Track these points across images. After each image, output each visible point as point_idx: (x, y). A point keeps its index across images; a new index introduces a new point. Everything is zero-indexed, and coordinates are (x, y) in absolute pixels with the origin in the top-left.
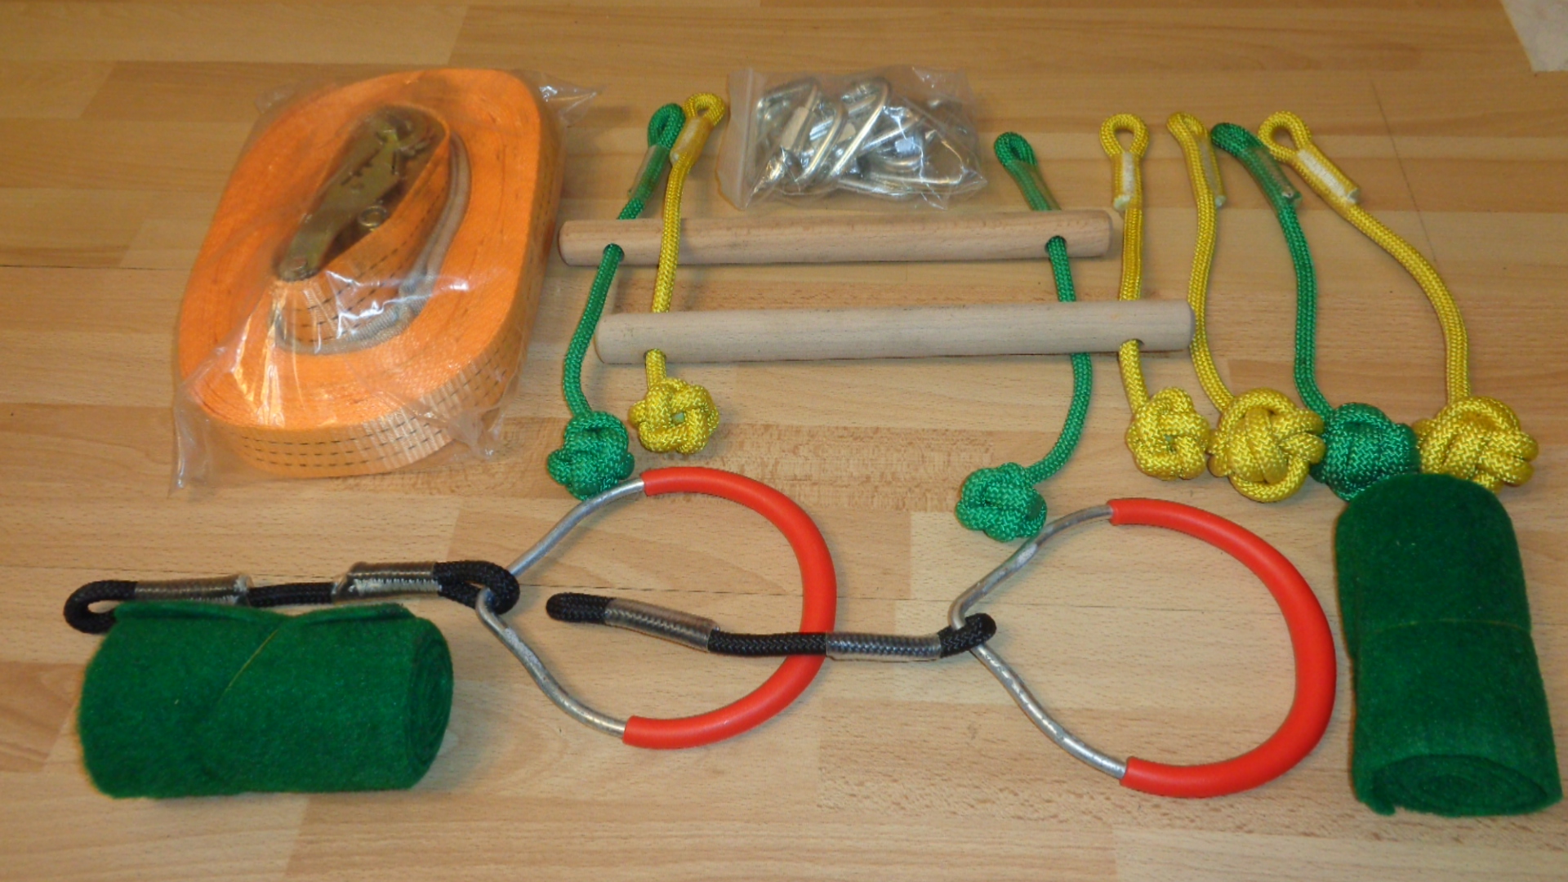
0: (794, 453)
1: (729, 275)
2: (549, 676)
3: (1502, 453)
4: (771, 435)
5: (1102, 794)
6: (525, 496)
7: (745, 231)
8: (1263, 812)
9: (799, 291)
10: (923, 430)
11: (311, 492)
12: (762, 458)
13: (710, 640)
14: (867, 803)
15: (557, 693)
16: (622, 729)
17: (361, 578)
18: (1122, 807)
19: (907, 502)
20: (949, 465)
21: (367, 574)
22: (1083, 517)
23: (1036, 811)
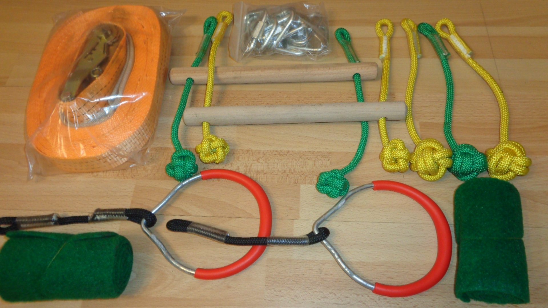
0: (258, 161)
1: (234, 88)
2: (168, 253)
3: (518, 165)
4: (249, 154)
5: (367, 294)
6: (159, 179)
7: (239, 72)
8: (423, 301)
9: (260, 94)
10: (305, 152)
11: (80, 178)
12: (246, 163)
13: (225, 240)
14: (282, 298)
15: (170, 259)
16: (194, 273)
17: (99, 215)
18: (373, 299)
19: (299, 180)
20: (314, 166)
21: (101, 213)
22: (363, 188)
23: (342, 301)
